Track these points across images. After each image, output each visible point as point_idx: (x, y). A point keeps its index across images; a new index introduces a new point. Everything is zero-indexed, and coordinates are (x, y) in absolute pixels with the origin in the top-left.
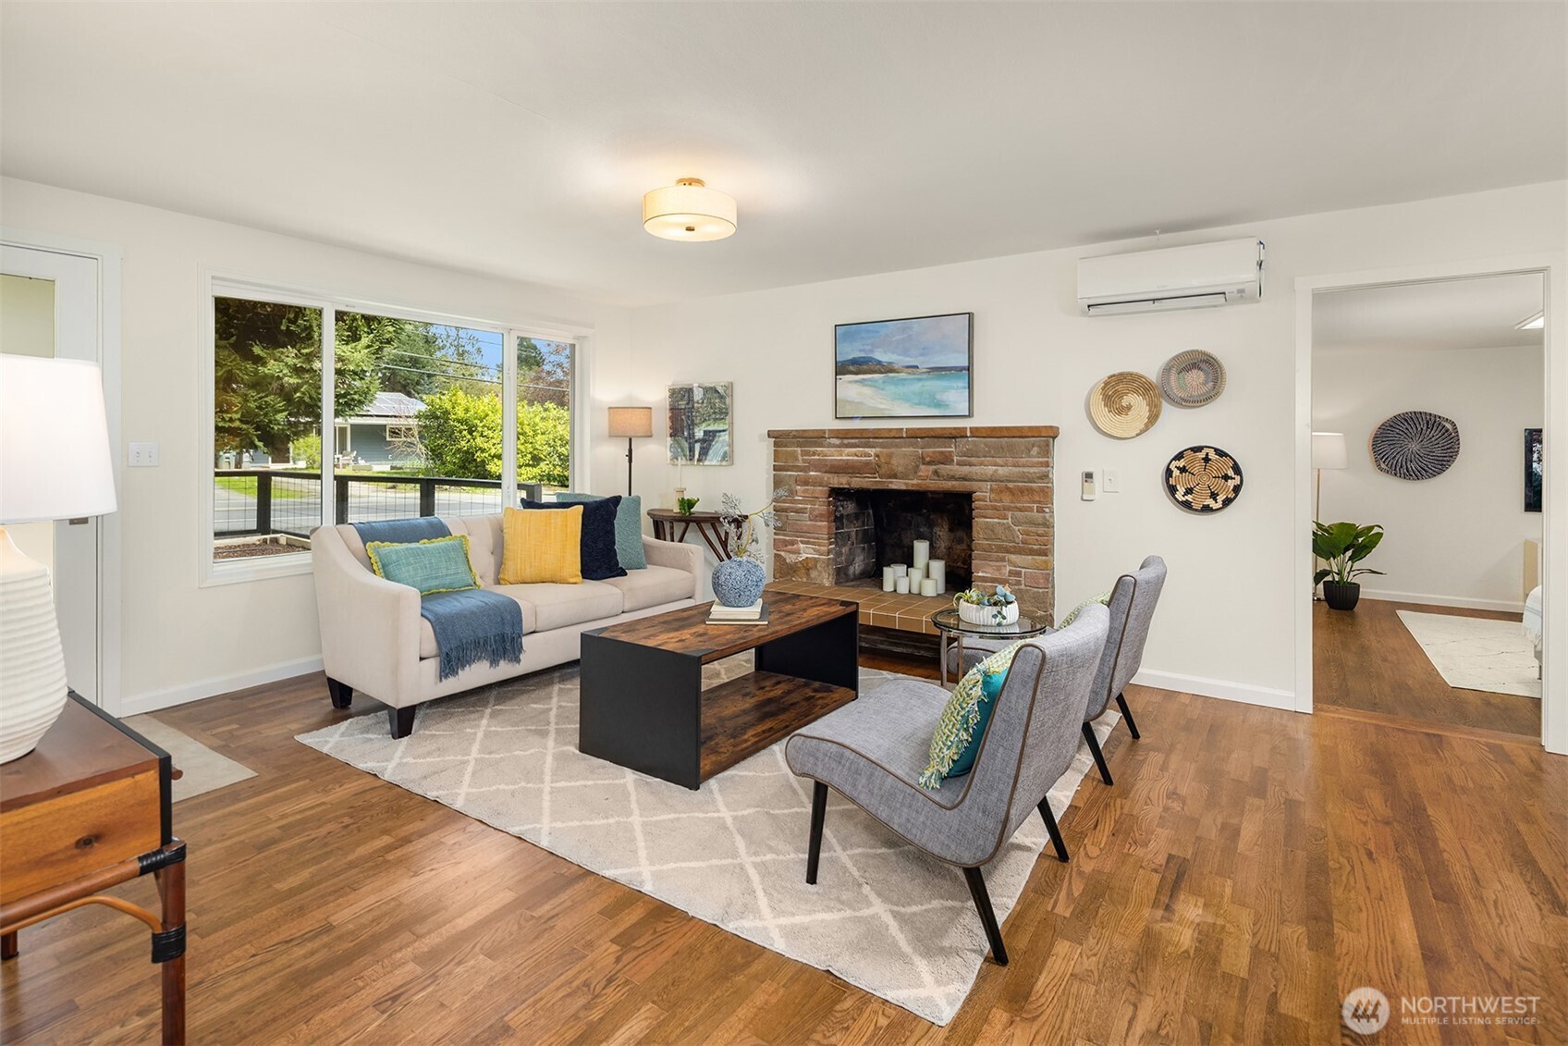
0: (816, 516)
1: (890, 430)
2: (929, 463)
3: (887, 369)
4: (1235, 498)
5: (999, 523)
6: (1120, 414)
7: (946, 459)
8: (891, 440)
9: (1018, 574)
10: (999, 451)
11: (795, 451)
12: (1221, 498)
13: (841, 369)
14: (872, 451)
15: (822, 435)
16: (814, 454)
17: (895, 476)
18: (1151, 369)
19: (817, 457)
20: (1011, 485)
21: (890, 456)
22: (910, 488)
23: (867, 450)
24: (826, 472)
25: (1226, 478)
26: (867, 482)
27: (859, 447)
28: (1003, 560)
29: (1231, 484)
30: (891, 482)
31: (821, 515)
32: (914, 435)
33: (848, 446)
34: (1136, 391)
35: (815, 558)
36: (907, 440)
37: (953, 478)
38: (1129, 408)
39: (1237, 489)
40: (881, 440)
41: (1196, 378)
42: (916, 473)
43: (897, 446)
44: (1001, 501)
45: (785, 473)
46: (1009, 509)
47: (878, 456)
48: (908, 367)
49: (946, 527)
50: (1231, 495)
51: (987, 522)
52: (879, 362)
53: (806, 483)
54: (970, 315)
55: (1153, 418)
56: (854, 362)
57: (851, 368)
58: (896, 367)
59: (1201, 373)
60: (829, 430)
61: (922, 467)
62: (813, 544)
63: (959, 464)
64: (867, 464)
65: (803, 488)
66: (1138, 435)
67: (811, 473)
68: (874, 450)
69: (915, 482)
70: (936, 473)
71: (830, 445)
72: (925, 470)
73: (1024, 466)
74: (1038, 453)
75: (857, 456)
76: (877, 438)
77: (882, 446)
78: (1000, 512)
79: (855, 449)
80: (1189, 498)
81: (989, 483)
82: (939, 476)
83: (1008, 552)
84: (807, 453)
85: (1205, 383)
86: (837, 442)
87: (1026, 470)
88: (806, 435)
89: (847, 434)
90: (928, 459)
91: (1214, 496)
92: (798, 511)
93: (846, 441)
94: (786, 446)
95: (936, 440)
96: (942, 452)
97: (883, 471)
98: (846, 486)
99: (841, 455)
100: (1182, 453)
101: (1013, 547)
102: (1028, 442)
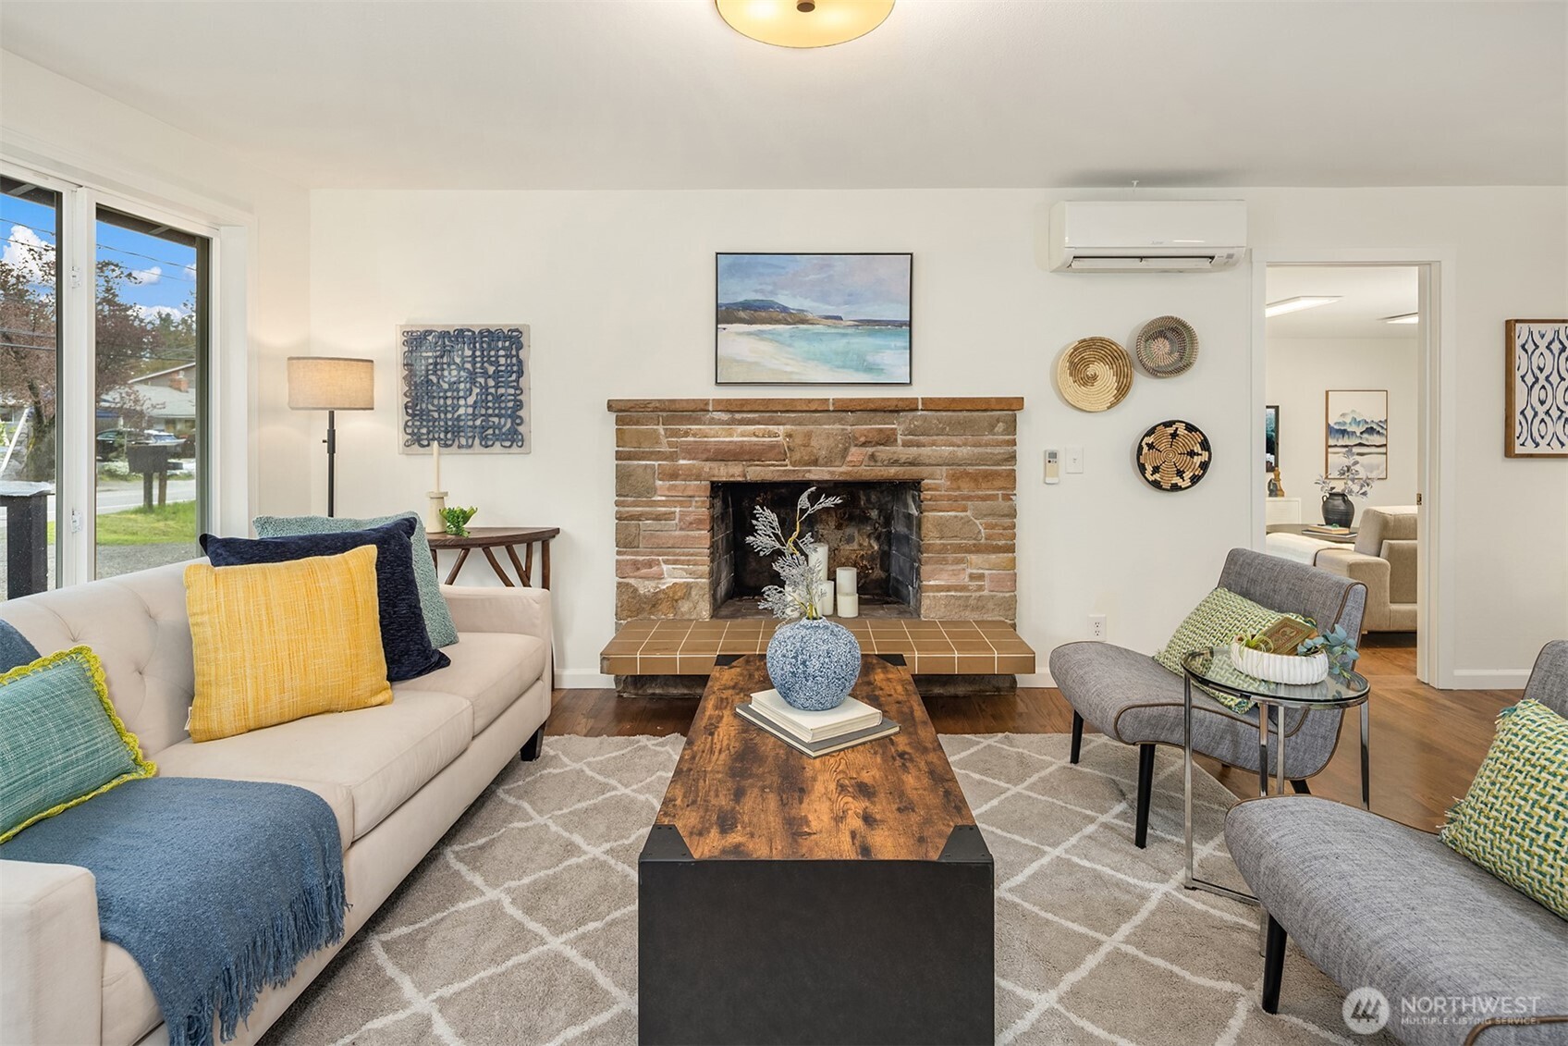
0: (691, 523)
1: (810, 401)
2: (864, 444)
3: (798, 319)
4: (1203, 474)
5: (956, 517)
6: (1085, 384)
7: (888, 439)
8: (808, 414)
9: (981, 577)
10: (962, 427)
11: (655, 430)
12: (1188, 475)
13: (725, 315)
14: (781, 429)
15: (702, 406)
16: (686, 434)
17: (815, 463)
18: (1122, 332)
19: (690, 439)
20: (970, 469)
21: (809, 435)
22: (836, 478)
23: (771, 427)
24: (707, 460)
25: (1192, 454)
26: (773, 472)
27: (759, 423)
28: (961, 561)
29: (1197, 460)
30: (809, 471)
31: (700, 521)
32: (844, 408)
33: (741, 422)
34: (1102, 360)
35: (688, 584)
36: (836, 414)
37: (895, 462)
38: (1095, 377)
39: (1204, 466)
40: (793, 415)
41: (1162, 347)
42: (844, 457)
43: (816, 422)
44: (959, 488)
45: (636, 462)
46: (969, 498)
47: (790, 436)
48: (827, 318)
49: (832, 524)
50: (1199, 472)
51: (941, 517)
52: (785, 309)
53: (674, 476)
54: (911, 254)
55: (1123, 391)
56: (746, 306)
57: (742, 314)
58: (810, 316)
59: (1167, 342)
60: (713, 400)
61: (853, 449)
62: (688, 563)
63: (905, 444)
64: (772, 447)
65: (667, 483)
66: (1109, 408)
67: (681, 462)
68: (781, 427)
69: (844, 469)
70: (872, 457)
71: (713, 421)
72: (855, 454)
73: (986, 445)
74: (1004, 430)
75: (758, 436)
76: (787, 411)
77: (794, 422)
78: (957, 502)
79: (754, 427)
80: (1157, 476)
81: (944, 468)
82: (876, 461)
83: (970, 552)
84: (675, 433)
85: (1171, 353)
86: (725, 416)
87: (989, 450)
88: (673, 407)
89: (742, 405)
90: (863, 439)
91: (1180, 473)
92: (658, 518)
93: (738, 416)
94: (637, 423)
95: (872, 414)
96: (881, 430)
97: (797, 456)
98: (740, 479)
99: (731, 435)
100: (1154, 428)
101: (974, 545)
102: (991, 416)
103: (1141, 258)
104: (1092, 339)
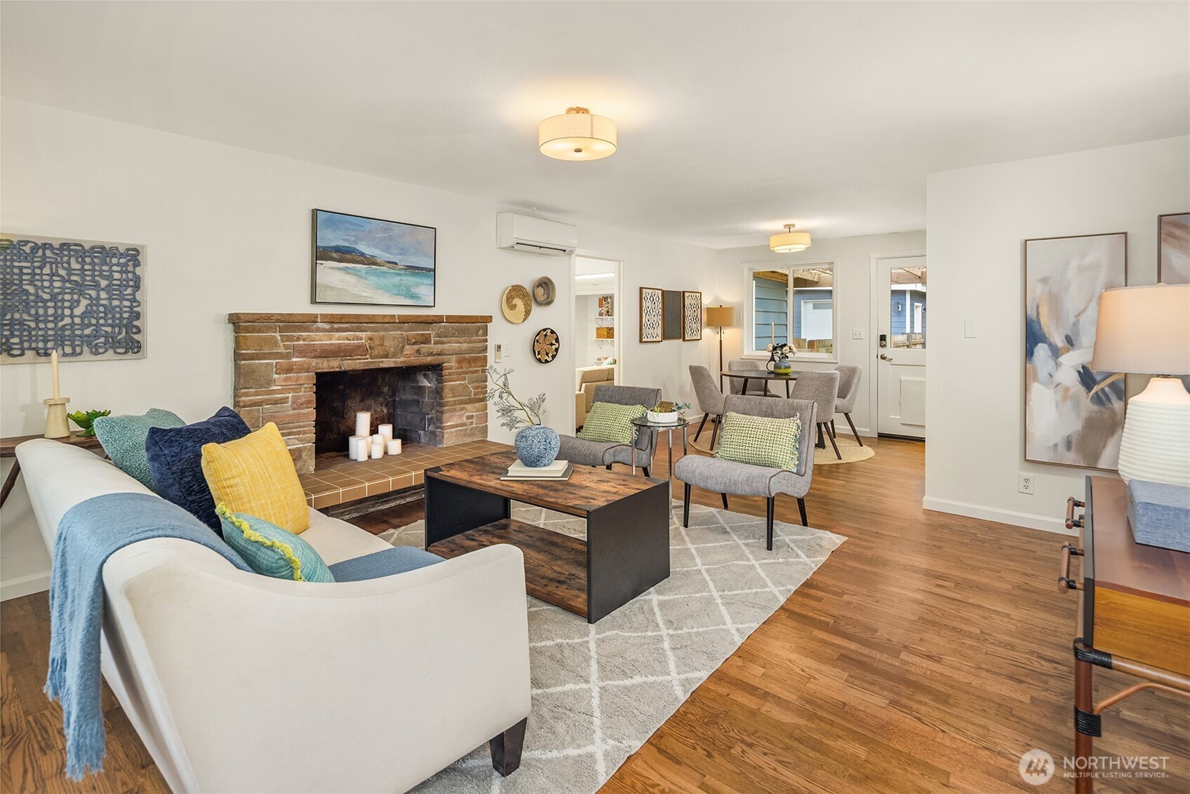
0: (302, 404)
1: (384, 316)
2: (414, 344)
3: (371, 261)
4: (557, 354)
5: (460, 384)
6: (512, 309)
7: (426, 340)
8: (381, 325)
9: (472, 417)
10: (463, 332)
11: (275, 336)
12: (550, 355)
13: (320, 254)
14: (363, 335)
15: (314, 319)
16: (298, 339)
17: (386, 356)
18: (527, 283)
19: (301, 342)
20: (467, 356)
21: (383, 338)
22: (398, 365)
23: (358, 333)
24: (315, 357)
25: (552, 344)
26: (359, 363)
27: (350, 331)
28: (462, 409)
29: (554, 347)
30: (382, 362)
31: (309, 402)
32: (404, 321)
33: (338, 330)
34: (519, 296)
35: (300, 448)
36: (399, 325)
37: (430, 354)
38: (516, 306)
39: (557, 350)
40: (372, 325)
41: (540, 291)
42: (402, 352)
43: (386, 330)
44: (462, 368)
45: (257, 362)
46: (466, 373)
47: (371, 339)
48: (389, 262)
50: (555, 353)
51: (453, 385)
52: (363, 254)
53: (289, 370)
54: (435, 228)
55: (528, 313)
56: (337, 249)
57: (334, 255)
58: (378, 261)
59: (542, 289)
60: (321, 314)
61: (407, 347)
62: (299, 433)
63: (436, 343)
64: (359, 347)
65: (283, 376)
66: (522, 322)
67: (294, 360)
68: (364, 333)
69: (402, 359)
70: (418, 351)
71: (318, 330)
72: (409, 349)
73: (474, 342)
74: (482, 334)
75: (349, 340)
76: (368, 323)
77: (373, 330)
78: (461, 376)
79: (346, 333)
80: (539, 356)
81: (454, 356)
82: (420, 354)
83: (466, 403)
84: (291, 339)
85: (543, 294)
86: (327, 326)
87: (475, 345)
88: (291, 319)
89: (341, 318)
90: (413, 340)
91: (547, 354)
92: (276, 402)
93: (336, 326)
94: (259, 331)
95: (418, 325)
96: (423, 334)
97: (375, 352)
98: (337, 370)
99: (331, 339)
100: (540, 332)
101: (469, 399)
102: (476, 326)
103: (540, 247)
104: (517, 286)
